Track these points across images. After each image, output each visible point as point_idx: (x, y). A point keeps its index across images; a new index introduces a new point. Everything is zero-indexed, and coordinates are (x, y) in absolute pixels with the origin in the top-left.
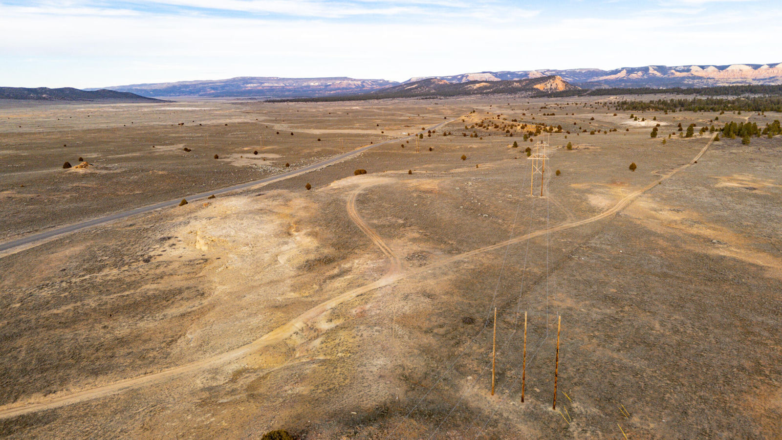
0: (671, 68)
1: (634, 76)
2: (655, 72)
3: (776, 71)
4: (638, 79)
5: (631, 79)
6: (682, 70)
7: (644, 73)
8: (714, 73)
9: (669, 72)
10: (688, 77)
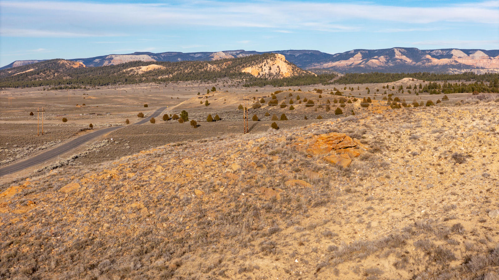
0: (424, 52)
1: (374, 62)
2: (404, 57)
4: (381, 66)
5: (370, 67)
6: (440, 55)
7: (388, 58)
8: (485, 61)
9: (423, 58)
10: (451, 65)
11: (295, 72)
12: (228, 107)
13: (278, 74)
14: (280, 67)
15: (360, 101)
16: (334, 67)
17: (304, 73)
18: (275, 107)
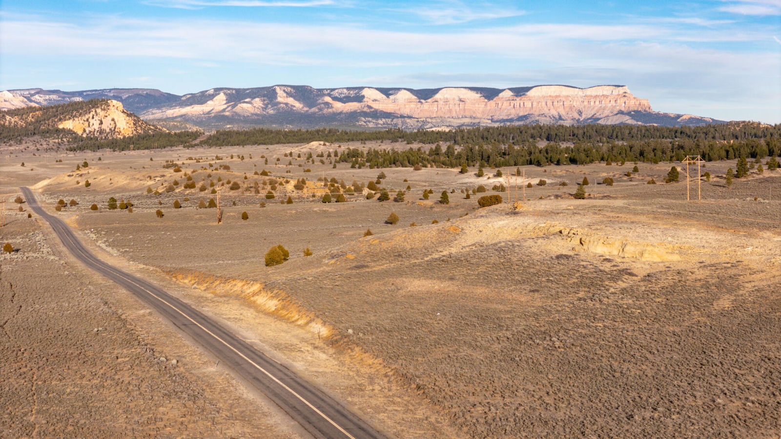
0: (321, 92)
1: (247, 108)
2: (291, 101)
3: (528, 104)
4: (256, 115)
5: (239, 115)
6: (345, 97)
7: (266, 102)
8: (412, 105)
9: (320, 101)
10: (363, 112)
11: (139, 128)
12: (117, 188)
13: (113, 131)
14: (116, 120)
15: (293, 183)
16: (184, 115)
17: (151, 129)
18: (193, 190)
